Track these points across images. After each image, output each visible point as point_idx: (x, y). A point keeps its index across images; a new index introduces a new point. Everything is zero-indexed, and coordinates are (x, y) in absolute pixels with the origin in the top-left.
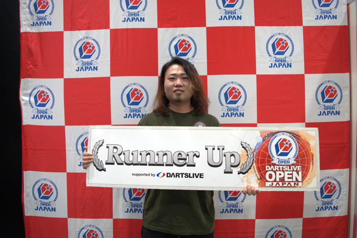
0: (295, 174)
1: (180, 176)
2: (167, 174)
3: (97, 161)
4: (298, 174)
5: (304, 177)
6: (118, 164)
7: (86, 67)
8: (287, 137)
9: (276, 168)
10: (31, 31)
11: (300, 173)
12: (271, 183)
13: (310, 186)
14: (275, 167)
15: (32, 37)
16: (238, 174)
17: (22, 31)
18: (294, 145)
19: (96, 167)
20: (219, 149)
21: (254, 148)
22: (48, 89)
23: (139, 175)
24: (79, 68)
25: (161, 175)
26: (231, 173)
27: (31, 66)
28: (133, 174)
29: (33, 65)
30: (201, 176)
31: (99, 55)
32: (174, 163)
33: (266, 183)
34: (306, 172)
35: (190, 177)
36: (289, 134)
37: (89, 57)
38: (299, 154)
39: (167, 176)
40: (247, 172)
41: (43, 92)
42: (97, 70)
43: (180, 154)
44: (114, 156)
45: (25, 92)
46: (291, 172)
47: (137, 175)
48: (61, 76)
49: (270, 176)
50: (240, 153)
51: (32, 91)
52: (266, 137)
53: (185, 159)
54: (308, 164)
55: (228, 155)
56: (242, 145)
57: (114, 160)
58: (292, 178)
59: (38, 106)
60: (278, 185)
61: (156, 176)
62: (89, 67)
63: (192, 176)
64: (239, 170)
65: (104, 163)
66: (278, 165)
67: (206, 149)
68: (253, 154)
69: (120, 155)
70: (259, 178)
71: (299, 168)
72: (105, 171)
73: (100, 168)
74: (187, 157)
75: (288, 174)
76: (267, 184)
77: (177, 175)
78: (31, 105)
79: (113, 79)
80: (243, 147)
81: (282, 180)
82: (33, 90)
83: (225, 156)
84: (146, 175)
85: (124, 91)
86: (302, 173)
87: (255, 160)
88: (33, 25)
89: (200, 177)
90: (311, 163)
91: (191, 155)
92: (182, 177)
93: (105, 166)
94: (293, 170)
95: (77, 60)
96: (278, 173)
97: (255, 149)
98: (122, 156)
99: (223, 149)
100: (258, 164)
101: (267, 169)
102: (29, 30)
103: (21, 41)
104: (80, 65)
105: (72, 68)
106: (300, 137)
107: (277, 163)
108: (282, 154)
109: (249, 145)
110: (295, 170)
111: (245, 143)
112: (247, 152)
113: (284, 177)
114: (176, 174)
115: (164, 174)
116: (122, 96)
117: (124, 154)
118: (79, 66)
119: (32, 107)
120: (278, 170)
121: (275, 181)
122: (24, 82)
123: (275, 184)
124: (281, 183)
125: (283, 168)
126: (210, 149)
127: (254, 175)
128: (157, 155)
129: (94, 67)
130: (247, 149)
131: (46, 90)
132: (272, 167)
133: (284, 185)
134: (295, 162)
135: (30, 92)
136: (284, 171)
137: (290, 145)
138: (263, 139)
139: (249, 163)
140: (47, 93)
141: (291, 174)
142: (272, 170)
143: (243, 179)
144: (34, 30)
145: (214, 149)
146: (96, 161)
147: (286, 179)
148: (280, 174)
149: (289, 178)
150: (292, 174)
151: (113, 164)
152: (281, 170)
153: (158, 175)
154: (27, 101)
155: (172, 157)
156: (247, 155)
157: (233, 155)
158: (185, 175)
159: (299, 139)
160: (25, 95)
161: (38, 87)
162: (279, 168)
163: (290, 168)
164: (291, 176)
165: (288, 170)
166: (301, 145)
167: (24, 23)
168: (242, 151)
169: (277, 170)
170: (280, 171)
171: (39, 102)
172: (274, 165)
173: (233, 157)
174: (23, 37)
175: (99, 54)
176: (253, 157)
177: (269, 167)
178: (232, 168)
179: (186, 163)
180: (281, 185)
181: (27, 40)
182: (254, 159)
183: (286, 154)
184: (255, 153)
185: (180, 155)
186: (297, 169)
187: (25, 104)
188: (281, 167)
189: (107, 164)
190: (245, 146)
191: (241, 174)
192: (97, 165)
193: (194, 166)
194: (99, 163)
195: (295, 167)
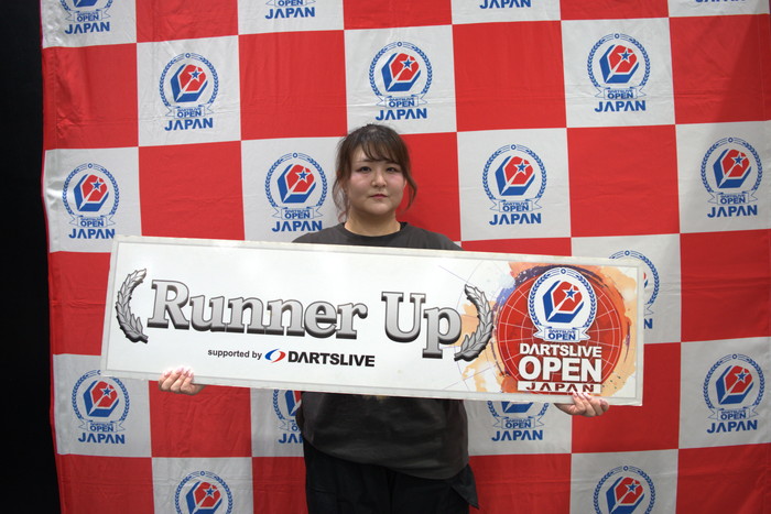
0: (586, 364)
1: (321, 359)
2: (291, 353)
3: (128, 316)
4: (594, 366)
5: (605, 373)
6: (178, 327)
7: (186, 121)
8: (571, 278)
9: (544, 349)
10: (65, 46)
11: (598, 363)
12: (529, 384)
13: (619, 393)
14: (542, 346)
15: (67, 57)
16: (456, 359)
17: (46, 44)
18: (586, 299)
19: (125, 331)
20: (412, 300)
21: (494, 300)
22: (105, 171)
23: (224, 354)
24: (171, 122)
25: (275, 356)
26: (440, 356)
27: (67, 122)
28: (210, 353)
29: (72, 120)
30: (368, 361)
31: (215, 94)
32: (306, 328)
33: (520, 382)
34: (612, 361)
35: (343, 363)
36: (576, 273)
37: (194, 98)
38: (597, 319)
39: (290, 360)
40: (476, 356)
41: (93, 178)
42: (211, 126)
43: (321, 308)
44: (167, 308)
45: (54, 179)
46: (577, 361)
47: (219, 353)
48: (133, 141)
49: (530, 368)
50: (462, 312)
51: (70, 177)
52: (523, 276)
53: (333, 321)
54: (617, 343)
55: (434, 315)
56: (466, 292)
57: (168, 317)
58: (579, 373)
59: (83, 210)
60: (545, 389)
61: (263, 357)
62: (194, 120)
63: (346, 360)
64: (458, 350)
65: (145, 324)
66: (549, 343)
67: (384, 299)
68: (492, 316)
69: (181, 305)
70: (503, 370)
71: (596, 350)
72: (146, 342)
73: (135, 336)
74: (339, 316)
75: (571, 365)
76: (522, 386)
77: (314, 358)
78: (68, 209)
79: (246, 146)
80: (469, 298)
81: (556, 377)
82: (72, 174)
83: (426, 316)
84: (242, 354)
85: (271, 171)
86: (603, 363)
87: (495, 328)
88: (70, 32)
89: (367, 365)
90: (624, 341)
91: (348, 311)
92: (325, 362)
93: (147, 331)
94: (583, 356)
95: (167, 104)
96: (547, 361)
97: (497, 305)
98: (187, 309)
99: (423, 301)
100: (502, 338)
101: (522, 352)
102: (60, 42)
103: (44, 68)
104: (174, 117)
105: (156, 124)
106: (601, 280)
107: (547, 339)
108: (558, 318)
109: (482, 293)
110: (587, 355)
111: (475, 289)
112: (478, 309)
113: (561, 371)
114: (311, 354)
115: (283, 355)
116: (268, 182)
117: (192, 304)
118: (171, 119)
119: (71, 212)
120: (548, 353)
121: (540, 378)
122: (52, 158)
123: (539, 385)
124: (552, 385)
125: (559, 350)
126: (392, 299)
127: (492, 363)
128: (269, 308)
129: (205, 120)
130: (479, 302)
131: (100, 175)
132: (535, 346)
133: (560, 390)
134: (586, 337)
135: (64, 178)
136: (560, 358)
137: (579, 297)
138: (517, 281)
139: (482, 336)
140: (101, 180)
141: (576, 365)
142: (534, 354)
143: (467, 371)
144: (73, 42)
145: (401, 300)
146: (125, 317)
147: (566, 377)
148: (552, 364)
149: (571, 373)
150: (579, 365)
151: (166, 326)
152: (555, 354)
153: (268, 356)
154: (58, 200)
155: (304, 314)
156: (479, 317)
157: (444, 315)
158: (332, 357)
159: (599, 285)
160: (54, 186)
161: (83, 167)
162: (551, 350)
163: (575, 351)
164: (576, 369)
165: (572, 354)
166: (603, 298)
167: (50, 27)
168: (466, 306)
169: (545, 355)
170: (552, 356)
171: (85, 201)
172: (539, 341)
173: (444, 320)
174: (49, 57)
175: (216, 90)
176: (492, 321)
177: (527, 346)
178: (441, 346)
179: (334, 331)
180: (553, 390)
181: (57, 65)
182: (492, 327)
183: (568, 319)
184: (496, 313)
185: (321, 312)
186: (591, 354)
187: (55, 206)
188: (555, 347)
189: (150, 325)
190: (473, 296)
191: (462, 361)
192: (127, 328)
193: (354, 337)
194: (133, 321)
195: (587, 349)
